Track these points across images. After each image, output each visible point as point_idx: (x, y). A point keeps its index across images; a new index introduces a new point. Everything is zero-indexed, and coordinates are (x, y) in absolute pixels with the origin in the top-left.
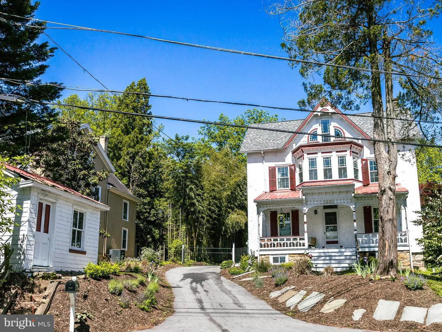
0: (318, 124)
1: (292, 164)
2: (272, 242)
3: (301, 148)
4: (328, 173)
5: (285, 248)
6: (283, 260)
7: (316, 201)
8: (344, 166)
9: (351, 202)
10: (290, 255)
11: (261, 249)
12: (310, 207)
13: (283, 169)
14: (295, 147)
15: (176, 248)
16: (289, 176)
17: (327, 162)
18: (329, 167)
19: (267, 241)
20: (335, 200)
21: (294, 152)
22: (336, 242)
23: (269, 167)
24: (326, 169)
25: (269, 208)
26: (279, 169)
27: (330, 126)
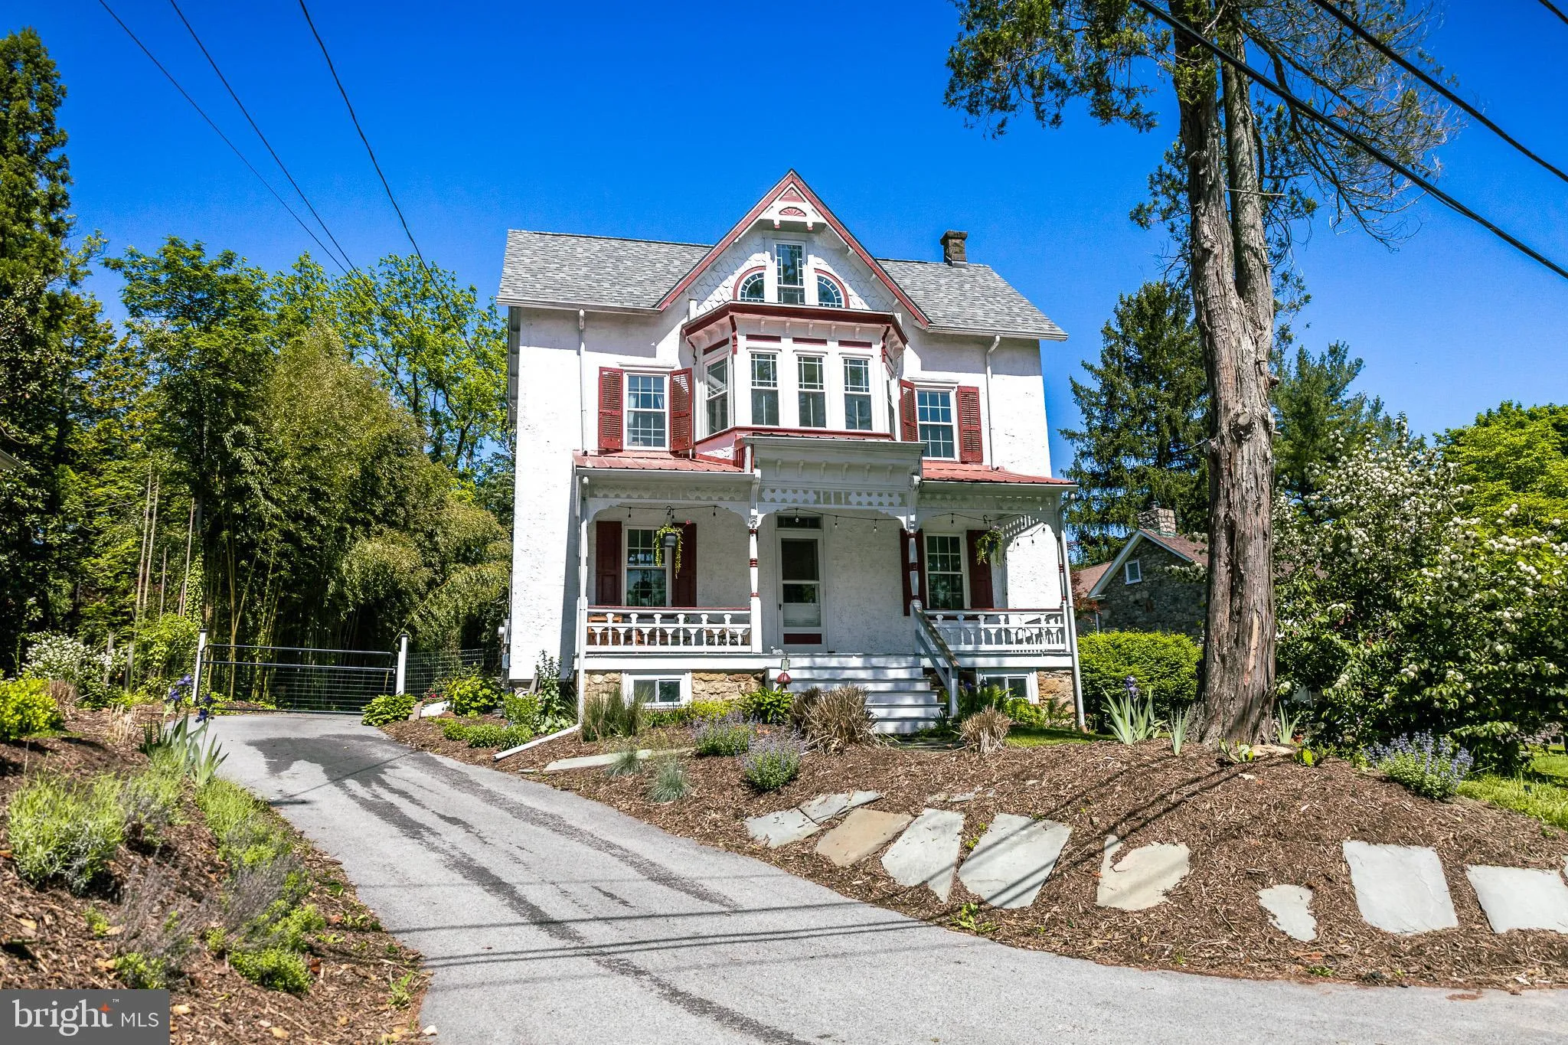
0: (768, 254)
1: (679, 367)
2: (634, 624)
3: (731, 314)
4: (812, 406)
5: (681, 648)
6: (671, 691)
7: (789, 492)
8: (862, 390)
9: (903, 504)
10: (697, 676)
11: (592, 648)
12: (773, 509)
13: (646, 380)
14: (697, 311)
15: (170, 644)
16: (667, 410)
17: (810, 372)
18: (815, 387)
19: (614, 622)
20: (854, 494)
21: (690, 329)
22: (816, 639)
23: (602, 369)
24: (807, 395)
25: (627, 501)
26: (633, 380)
27: (804, 266)
